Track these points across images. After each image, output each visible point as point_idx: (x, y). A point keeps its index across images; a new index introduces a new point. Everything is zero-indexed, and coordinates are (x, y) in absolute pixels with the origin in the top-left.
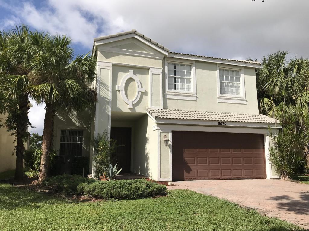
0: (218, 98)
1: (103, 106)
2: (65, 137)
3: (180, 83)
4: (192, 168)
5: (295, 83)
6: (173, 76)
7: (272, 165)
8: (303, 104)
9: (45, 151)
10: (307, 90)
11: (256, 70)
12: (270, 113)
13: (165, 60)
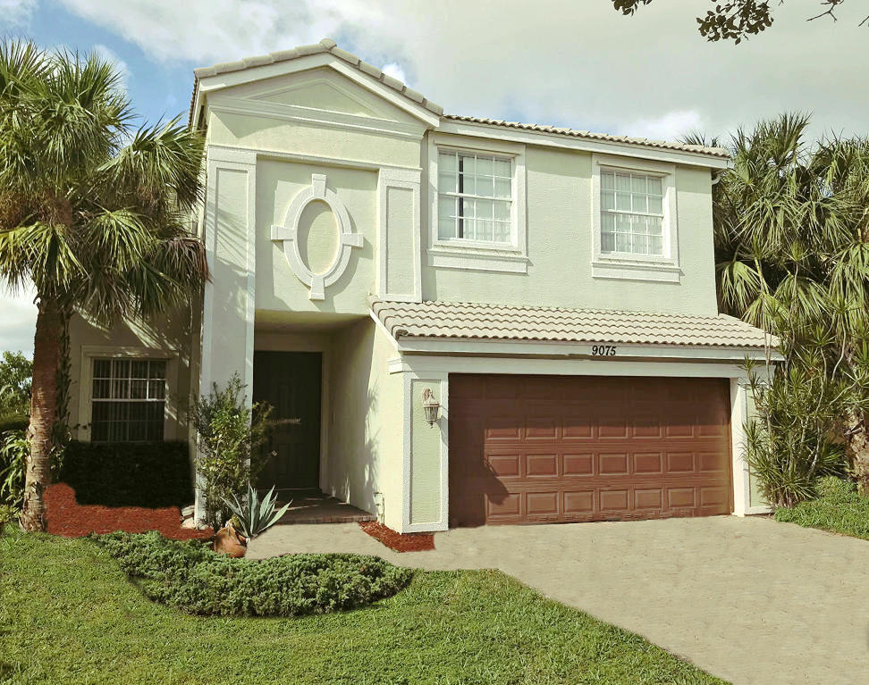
0: (595, 265)
1: (228, 295)
2: (108, 382)
3: (478, 215)
4: (509, 487)
5: (829, 216)
6: (453, 194)
7: (750, 474)
8: (851, 284)
9: (38, 442)
10: (863, 240)
11: (714, 173)
12: (752, 310)
13: (430, 140)
